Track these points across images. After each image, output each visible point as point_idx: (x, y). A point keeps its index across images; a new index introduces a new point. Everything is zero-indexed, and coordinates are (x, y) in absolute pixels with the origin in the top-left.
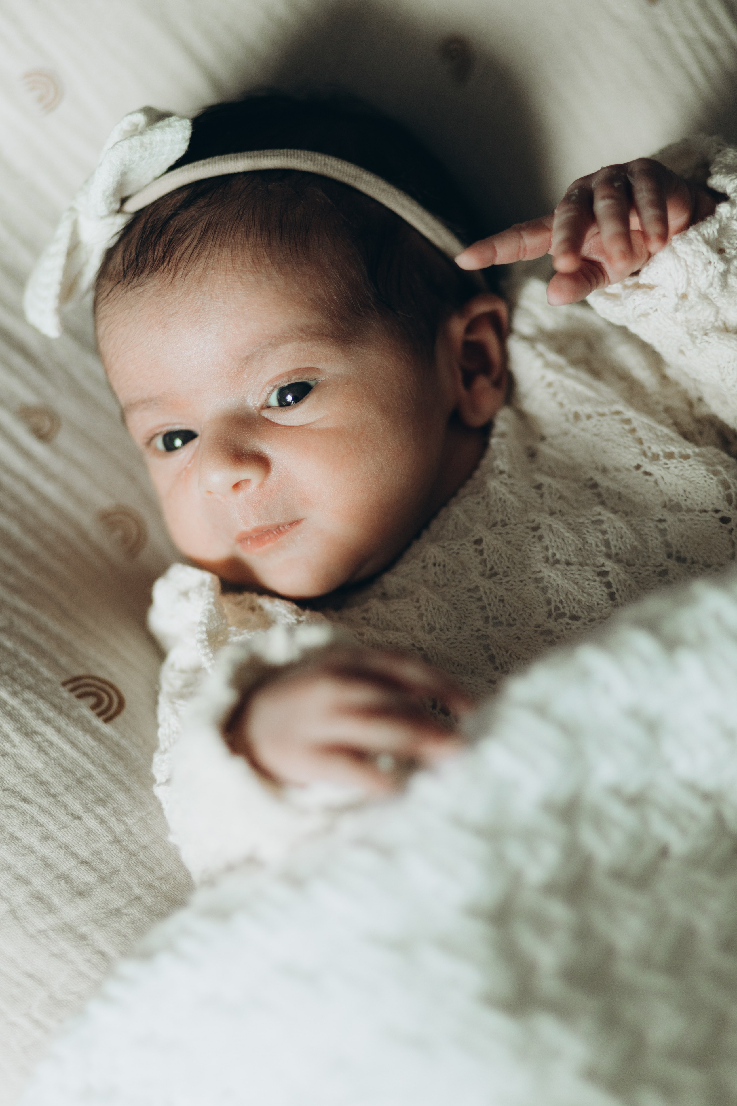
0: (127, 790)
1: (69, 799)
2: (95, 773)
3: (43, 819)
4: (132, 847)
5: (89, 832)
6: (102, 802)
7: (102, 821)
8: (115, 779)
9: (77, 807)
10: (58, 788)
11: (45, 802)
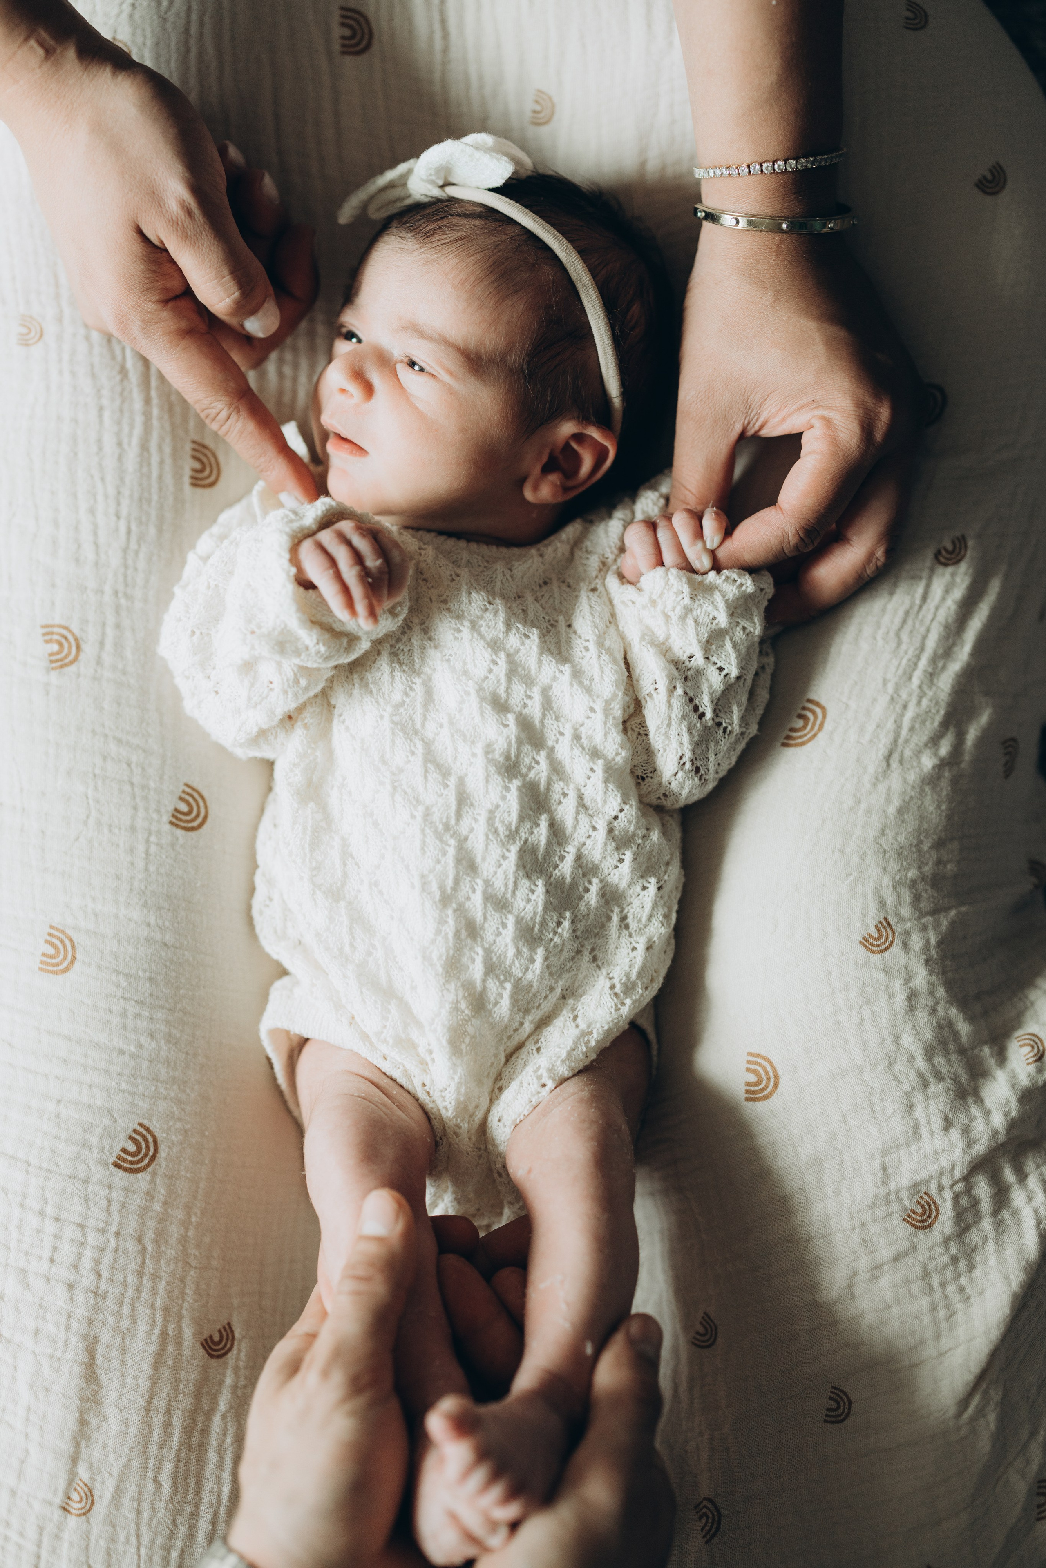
0: (160, 531)
1: (125, 503)
2: (154, 503)
3: (100, 498)
4: (130, 562)
5: (117, 530)
6: (140, 523)
7: (129, 532)
8: (161, 519)
9: (124, 511)
10: (126, 492)
11: (111, 491)
